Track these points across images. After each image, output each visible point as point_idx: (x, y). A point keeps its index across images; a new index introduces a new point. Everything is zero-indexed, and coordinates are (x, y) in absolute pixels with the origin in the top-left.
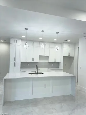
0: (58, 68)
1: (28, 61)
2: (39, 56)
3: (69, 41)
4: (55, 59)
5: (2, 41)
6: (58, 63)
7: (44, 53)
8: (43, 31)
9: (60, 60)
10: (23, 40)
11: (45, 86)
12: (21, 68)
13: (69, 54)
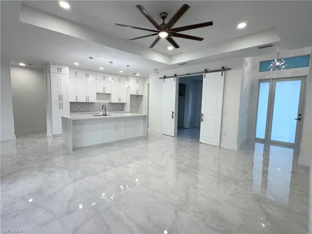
0: (123, 110)
1: (79, 101)
2: (97, 93)
3: (138, 75)
4: (120, 99)
5: (22, 64)
6: (123, 104)
7: (104, 88)
8: (111, 62)
9: (126, 99)
10: (72, 67)
11: (117, 128)
12: (70, 112)
13: (137, 91)
